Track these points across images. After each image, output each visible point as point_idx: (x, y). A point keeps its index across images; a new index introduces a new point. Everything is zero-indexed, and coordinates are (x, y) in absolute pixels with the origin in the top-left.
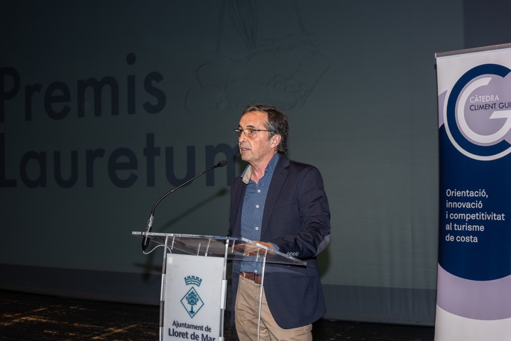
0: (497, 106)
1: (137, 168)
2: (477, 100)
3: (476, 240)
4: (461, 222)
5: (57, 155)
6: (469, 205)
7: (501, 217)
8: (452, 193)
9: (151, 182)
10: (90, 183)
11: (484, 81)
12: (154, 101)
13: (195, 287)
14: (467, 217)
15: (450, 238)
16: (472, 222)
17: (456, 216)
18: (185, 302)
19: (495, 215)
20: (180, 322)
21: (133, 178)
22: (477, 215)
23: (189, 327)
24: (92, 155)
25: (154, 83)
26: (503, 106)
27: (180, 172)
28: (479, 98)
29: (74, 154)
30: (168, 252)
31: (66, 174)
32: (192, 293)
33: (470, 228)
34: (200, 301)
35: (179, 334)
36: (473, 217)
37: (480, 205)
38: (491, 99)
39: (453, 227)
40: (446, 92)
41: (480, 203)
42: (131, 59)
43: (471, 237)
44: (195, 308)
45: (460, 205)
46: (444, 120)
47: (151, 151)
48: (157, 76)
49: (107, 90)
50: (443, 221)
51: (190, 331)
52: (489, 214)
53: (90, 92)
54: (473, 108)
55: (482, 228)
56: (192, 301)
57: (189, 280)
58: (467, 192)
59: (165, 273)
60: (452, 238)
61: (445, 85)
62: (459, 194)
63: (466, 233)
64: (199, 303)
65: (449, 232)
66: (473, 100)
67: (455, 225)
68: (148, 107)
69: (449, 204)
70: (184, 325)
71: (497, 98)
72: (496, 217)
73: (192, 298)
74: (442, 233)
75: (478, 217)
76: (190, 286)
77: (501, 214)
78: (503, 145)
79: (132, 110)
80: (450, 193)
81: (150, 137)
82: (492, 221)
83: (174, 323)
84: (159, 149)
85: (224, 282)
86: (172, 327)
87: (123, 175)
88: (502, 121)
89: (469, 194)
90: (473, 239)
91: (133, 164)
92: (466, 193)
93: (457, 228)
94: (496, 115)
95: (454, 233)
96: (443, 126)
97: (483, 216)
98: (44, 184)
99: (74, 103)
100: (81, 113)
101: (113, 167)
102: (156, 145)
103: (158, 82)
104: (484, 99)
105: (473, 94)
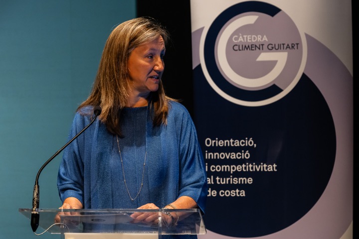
0: (265, 47)
2: (241, 39)
4: (225, 174)
6: (234, 156)
7: (272, 168)
8: (212, 143)
11: (248, 19)
14: (232, 169)
15: (212, 193)
16: (237, 174)
17: (218, 168)
19: (265, 166)
22: (244, 166)
26: (272, 48)
28: (243, 38)
33: (236, 181)
36: (239, 168)
37: (247, 155)
38: (259, 39)
39: (215, 180)
40: (202, 29)
41: (247, 152)
43: (237, 191)
45: (222, 156)
46: (201, 60)
52: (258, 164)
54: (236, 48)
55: (250, 181)
58: (232, 141)
60: (214, 193)
62: (221, 143)
65: (210, 186)
66: (236, 39)
67: (218, 178)
69: (208, 156)
71: (265, 38)
72: (267, 168)
75: (245, 168)
77: (272, 165)
78: (273, 90)
80: (210, 142)
82: (261, 173)
88: (272, 64)
89: (233, 143)
90: (239, 193)
92: (230, 142)
93: (219, 181)
94: (264, 56)
95: (216, 187)
96: (200, 66)
97: (251, 167)
104: (249, 39)
105: (237, 32)
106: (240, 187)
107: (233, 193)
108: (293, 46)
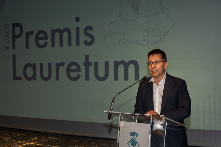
1: (80, 71)
5: (41, 65)
9: (87, 78)
10: (57, 78)
12: (89, 40)
13: (135, 137)
18: (130, 144)
21: (78, 77)
24: (58, 65)
25: (89, 31)
27: (102, 74)
29: (50, 65)
30: (121, 120)
31: (46, 75)
32: (133, 140)
34: (137, 144)
42: (77, 19)
47: (87, 64)
48: (90, 28)
53: (57, 35)
56: (133, 144)
57: (132, 134)
59: (120, 130)
64: (137, 145)
68: (86, 42)
73: (134, 142)
76: (132, 137)
79: (78, 44)
81: (87, 57)
85: (150, 135)
87: (74, 75)
98: (35, 79)
99: (49, 41)
100: (53, 45)
101: (69, 71)
102: (90, 61)
103: (91, 30)
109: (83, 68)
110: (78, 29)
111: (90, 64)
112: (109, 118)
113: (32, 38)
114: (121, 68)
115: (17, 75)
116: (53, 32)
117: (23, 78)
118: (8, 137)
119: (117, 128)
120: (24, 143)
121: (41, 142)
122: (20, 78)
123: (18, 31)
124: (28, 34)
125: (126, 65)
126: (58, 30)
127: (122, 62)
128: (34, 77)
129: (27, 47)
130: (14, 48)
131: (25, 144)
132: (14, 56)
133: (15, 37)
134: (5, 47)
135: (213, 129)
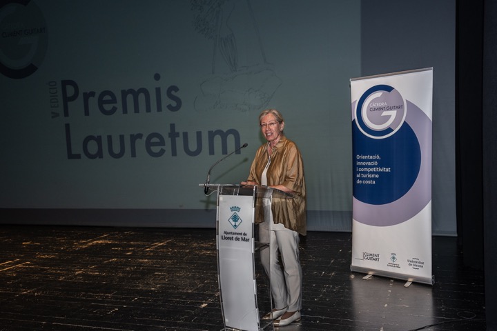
1: (164, 145)
2: (374, 105)
3: (374, 182)
4: (365, 173)
5: (110, 138)
6: (370, 164)
7: (388, 170)
8: (360, 157)
9: (174, 153)
10: (134, 155)
11: (378, 94)
12: (174, 104)
13: (237, 212)
14: (369, 170)
15: (359, 182)
16: (371, 173)
17: (362, 170)
18: (231, 220)
19: (385, 169)
20: (228, 231)
21: (162, 152)
23: (234, 234)
24: (134, 138)
25: (173, 93)
26: (389, 109)
27: (193, 147)
29: (122, 137)
30: (220, 194)
31: (117, 150)
32: (235, 215)
33: (370, 176)
35: (228, 238)
36: (372, 170)
37: (376, 163)
38: (383, 104)
39: (361, 176)
40: (356, 100)
42: (157, 77)
43: (371, 181)
44: (237, 224)
45: (364, 164)
46: (355, 117)
47: (173, 135)
48: (175, 88)
49: (142, 97)
50: (355, 173)
51: (235, 236)
52: (381, 168)
53: (130, 98)
54: (371, 110)
55: (377, 176)
56: (235, 220)
57: (232, 209)
58: (369, 156)
59: (219, 205)
60: (360, 182)
61: (356, 97)
62: (364, 157)
63: (369, 179)
64: (239, 221)
65: (359, 178)
66: (372, 105)
68: (170, 107)
69: (359, 163)
70: (231, 233)
71: (386, 104)
73: (235, 218)
74: (355, 179)
75: (375, 170)
77: (388, 168)
78: (389, 130)
79: (159, 109)
80: (358, 157)
81: (173, 126)
82: (383, 172)
83: (225, 232)
84: (178, 133)
85: (254, 209)
86: (224, 235)
87: (156, 149)
88: (388, 117)
91: (162, 143)
93: (363, 176)
94: (385, 113)
95: (361, 179)
96: (354, 120)
97: (378, 169)
98: (101, 157)
99: (119, 105)
100: (125, 111)
101: (149, 144)
102: (176, 131)
103: (176, 92)
104: (378, 105)
105: (372, 102)
106: (373, 179)
107: (369, 182)
108: (400, 107)
109: (168, 141)
110: (158, 90)
111: (177, 135)
112: (206, 193)
113: (93, 102)
114: (218, 140)
115: (73, 152)
116: (124, 94)
117: (83, 155)
118: (64, 237)
119: (215, 203)
120: (89, 242)
121: (115, 239)
122: (78, 156)
123: (70, 91)
124: (87, 96)
125: (224, 136)
126: (131, 91)
127: (219, 132)
128: (99, 154)
129: (87, 113)
130: (66, 114)
131: (91, 244)
132: (67, 126)
133: (67, 100)
134: (53, 113)
135: (331, 209)
